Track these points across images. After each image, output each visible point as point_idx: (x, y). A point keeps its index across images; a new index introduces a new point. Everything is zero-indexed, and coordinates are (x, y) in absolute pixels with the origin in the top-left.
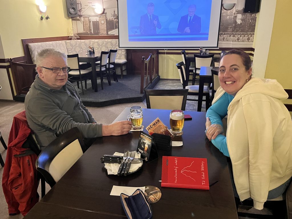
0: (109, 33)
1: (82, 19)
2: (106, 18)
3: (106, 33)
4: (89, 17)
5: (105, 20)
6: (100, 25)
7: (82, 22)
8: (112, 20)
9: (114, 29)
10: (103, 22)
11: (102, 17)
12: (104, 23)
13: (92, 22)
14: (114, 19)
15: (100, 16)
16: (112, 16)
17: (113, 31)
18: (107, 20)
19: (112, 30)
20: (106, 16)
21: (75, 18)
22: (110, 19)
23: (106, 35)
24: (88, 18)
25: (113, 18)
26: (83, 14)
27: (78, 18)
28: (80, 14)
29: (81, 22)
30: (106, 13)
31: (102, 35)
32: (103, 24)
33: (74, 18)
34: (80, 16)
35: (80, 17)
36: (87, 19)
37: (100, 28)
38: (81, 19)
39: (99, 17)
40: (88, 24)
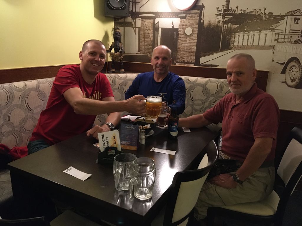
0: (203, 60)
1: (139, 22)
2: (200, 19)
3: (194, 61)
4: (154, 18)
5: (197, 26)
6: (181, 37)
7: (137, 30)
8: (218, 26)
9: (217, 51)
10: (189, 31)
11: (189, 16)
12: (191, 35)
13: (160, 30)
14: (224, 23)
15: (184, 15)
16: (218, 15)
17: (216, 55)
18: (201, 24)
19: (212, 54)
20: (200, 15)
21: (122, 20)
22: (210, 24)
23: (193, 66)
24: (152, 20)
25: (221, 20)
26: (142, 11)
27: (129, 19)
28: (134, 11)
29: (135, 31)
30: (203, 7)
31: (183, 65)
32: (188, 36)
33: (120, 21)
34: (135, 15)
35: (133, 19)
36: (149, 23)
37: (179, 47)
38: (135, 23)
39: (181, 18)
40: (151, 35)
